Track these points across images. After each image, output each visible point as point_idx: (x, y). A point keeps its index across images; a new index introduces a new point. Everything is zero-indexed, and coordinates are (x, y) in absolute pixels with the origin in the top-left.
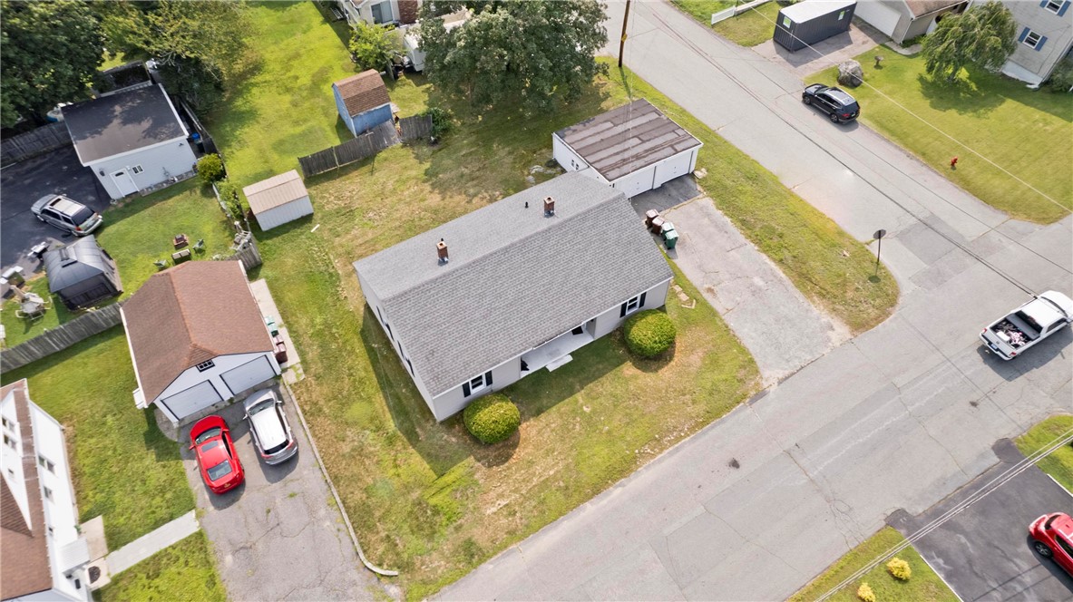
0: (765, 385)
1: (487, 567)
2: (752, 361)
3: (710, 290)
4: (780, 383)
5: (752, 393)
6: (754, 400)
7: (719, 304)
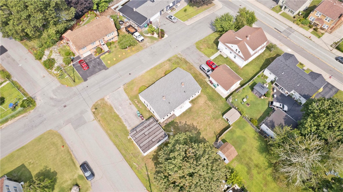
0: (123, 87)
1: (167, 59)
2: (125, 90)
3: (130, 104)
4: (120, 87)
5: (126, 85)
6: (125, 84)
7: (130, 101)
